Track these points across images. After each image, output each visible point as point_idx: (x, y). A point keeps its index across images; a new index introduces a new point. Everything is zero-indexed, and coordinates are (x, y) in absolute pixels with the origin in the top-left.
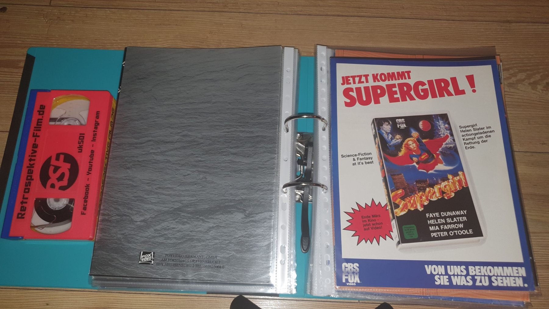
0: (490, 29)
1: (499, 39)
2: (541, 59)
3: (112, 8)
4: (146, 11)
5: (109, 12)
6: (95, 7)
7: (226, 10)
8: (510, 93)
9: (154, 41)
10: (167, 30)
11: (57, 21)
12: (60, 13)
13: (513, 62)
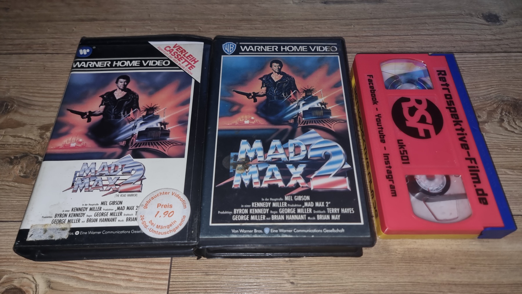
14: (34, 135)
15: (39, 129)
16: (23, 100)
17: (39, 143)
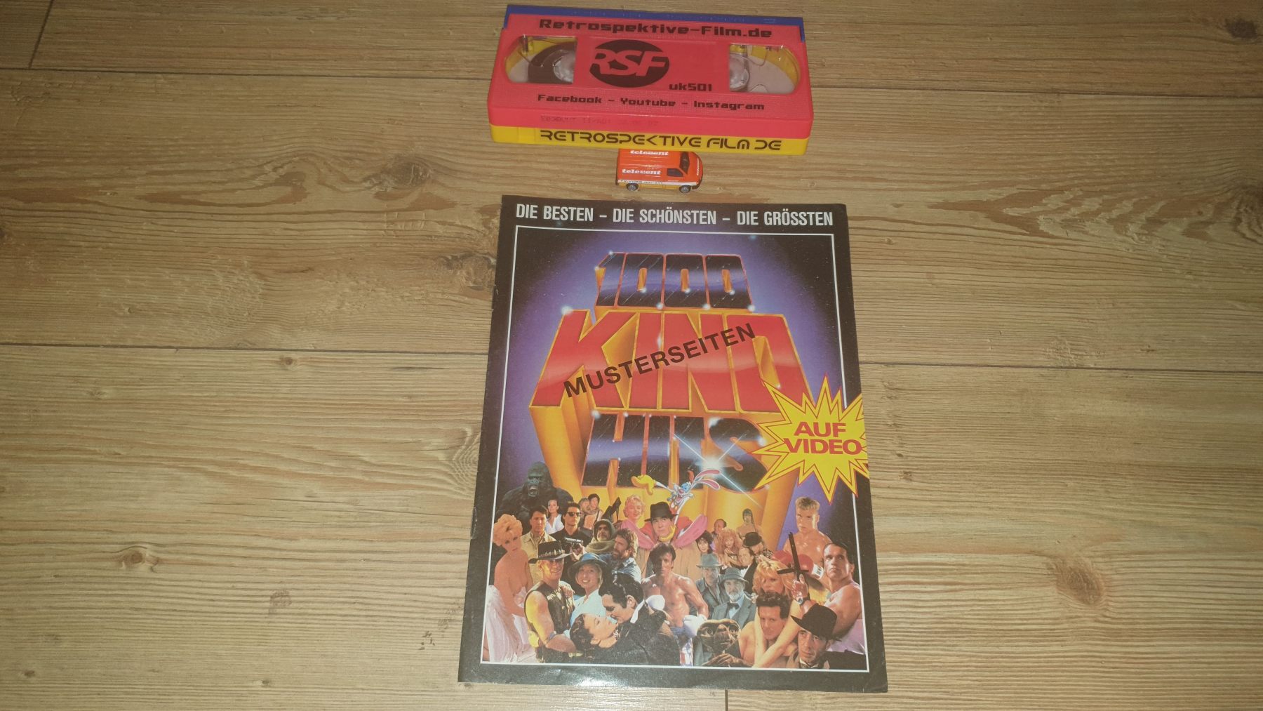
0: (1017, 107)
1: (1038, 128)
2: (1132, 168)
3: (171, 73)
4: (247, 78)
5: (162, 80)
6: (132, 70)
7: (427, 73)
8: (1069, 242)
9: (262, 139)
10: (293, 118)
11: (42, 101)
12: (51, 83)
13: (1072, 175)
14: (474, 222)
15: (479, 212)
16: (440, 163)
17: (485, 235)
